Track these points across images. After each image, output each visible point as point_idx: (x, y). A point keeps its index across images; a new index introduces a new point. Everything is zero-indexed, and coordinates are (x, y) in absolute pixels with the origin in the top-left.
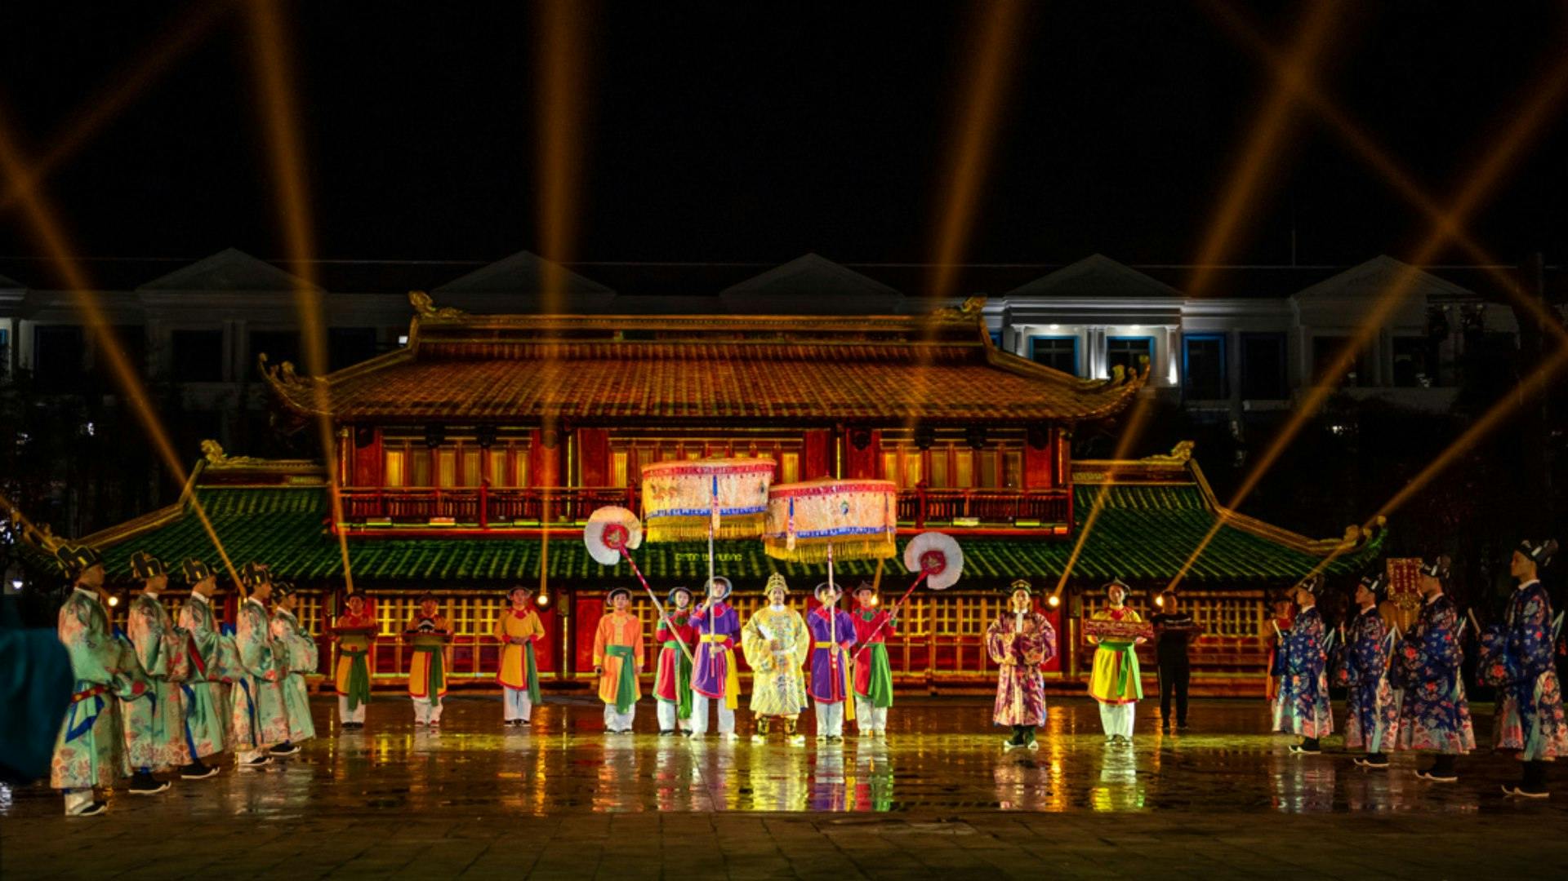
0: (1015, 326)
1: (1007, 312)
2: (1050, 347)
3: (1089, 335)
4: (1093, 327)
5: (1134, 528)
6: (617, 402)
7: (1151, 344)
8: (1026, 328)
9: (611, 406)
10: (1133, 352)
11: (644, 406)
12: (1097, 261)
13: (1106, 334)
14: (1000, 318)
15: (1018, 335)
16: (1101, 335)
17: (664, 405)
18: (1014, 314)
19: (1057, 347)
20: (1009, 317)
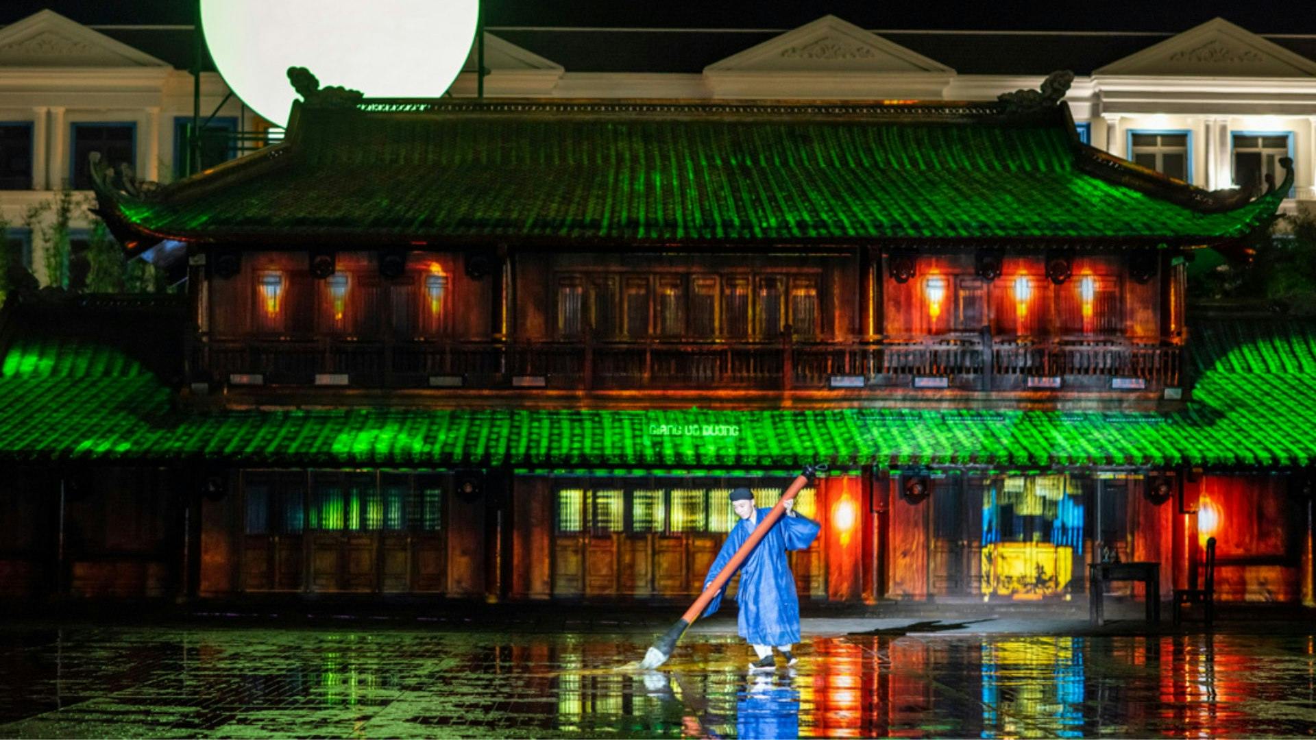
0: (1106, 116)
1: (1097, 96)
2: (1155, 144)
3: (1207, 128)
4: (1213, 118)
5: (1267, 399)
6: (569, 219)
7: (1290, 142)
8: (1122, 118)
9: (562, 224)
10: (1266, 151)
11: (605, 223)
12: (1216, 30)
13: (1230, 128)
14: (1087, 104)
15: (1110, 128)
16: (1223, 129)
17: (633, 224)
18: (1105, 100)
19: (1163, 144)
20: (1099, 104)
